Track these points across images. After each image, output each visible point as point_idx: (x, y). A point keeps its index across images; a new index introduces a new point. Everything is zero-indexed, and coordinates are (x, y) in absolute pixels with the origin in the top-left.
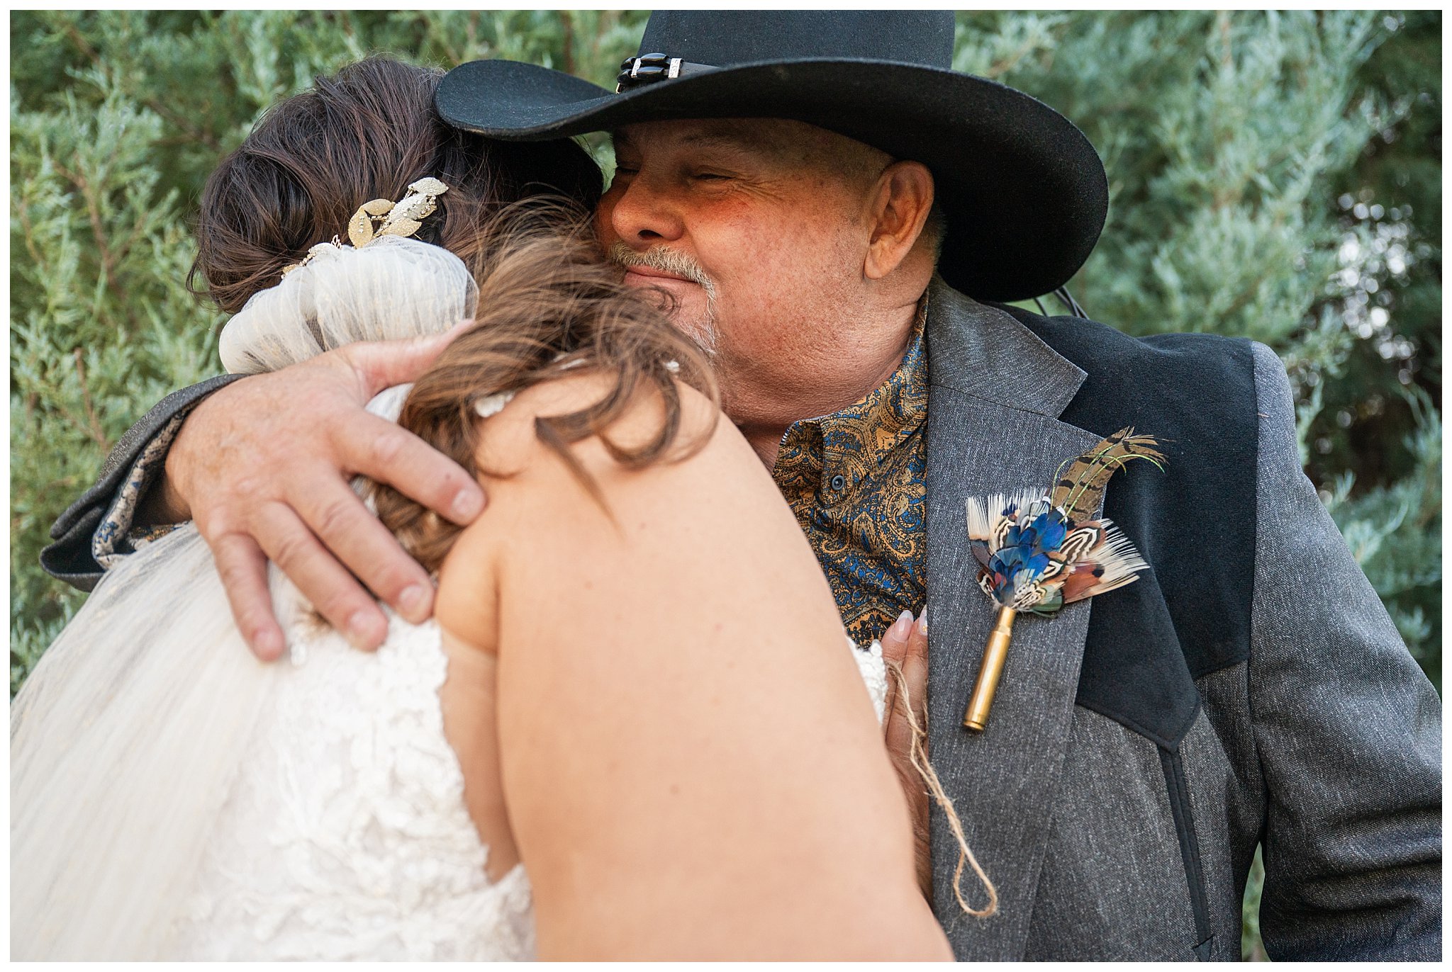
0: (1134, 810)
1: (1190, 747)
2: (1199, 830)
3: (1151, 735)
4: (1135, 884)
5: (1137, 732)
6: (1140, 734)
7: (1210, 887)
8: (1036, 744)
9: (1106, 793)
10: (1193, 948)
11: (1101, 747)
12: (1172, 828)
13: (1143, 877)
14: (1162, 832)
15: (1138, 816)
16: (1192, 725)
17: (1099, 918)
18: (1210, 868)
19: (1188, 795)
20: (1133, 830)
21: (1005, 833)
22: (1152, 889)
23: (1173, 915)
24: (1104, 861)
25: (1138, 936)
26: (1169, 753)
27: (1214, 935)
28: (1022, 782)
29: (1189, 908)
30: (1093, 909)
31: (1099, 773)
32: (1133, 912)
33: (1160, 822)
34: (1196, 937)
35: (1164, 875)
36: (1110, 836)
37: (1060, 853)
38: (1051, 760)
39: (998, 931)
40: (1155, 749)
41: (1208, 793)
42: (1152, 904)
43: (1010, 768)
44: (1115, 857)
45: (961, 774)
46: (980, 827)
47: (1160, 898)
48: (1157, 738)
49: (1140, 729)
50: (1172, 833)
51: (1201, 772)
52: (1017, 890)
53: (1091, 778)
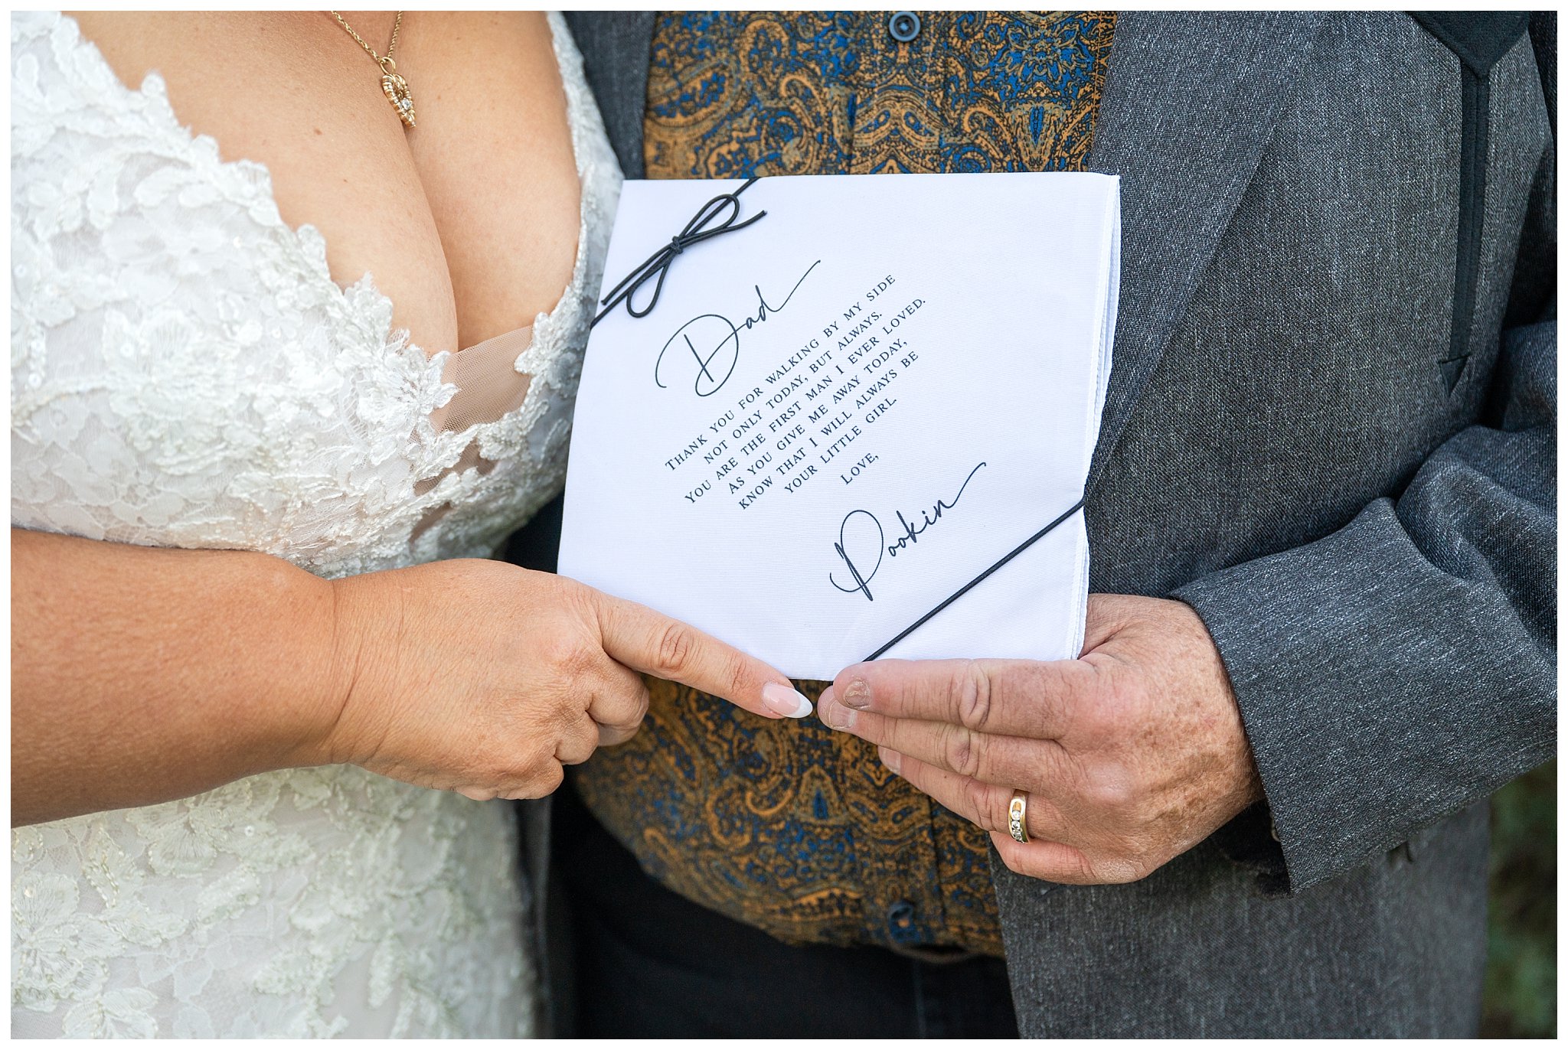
0: (1409, 147)
1: (1504, 76)
2: (1490, 199)
3: (1458, 45)
4: (1386, 250)
5: (1435, 36)
6: (1440, 40)
7: (1483, 284)
8: (1275, 23)
9: (1375, 113)
10: (1439, 363)
11: (1380, 47)
12: (1455, 187)
13: (1401, 243)
14: (1440, 190)
15: (1413, 157)
16: (1514, 45)
17: (1329, 283)
18: (1491, 259)
19: (1487, 144)
20: (1402, 174)
21: (1203, 138)
22: (1407, 263)
23: (1425, 307)
24: (1353, 208)
25: (1373, 322)
26: (1476, 76)
27: (1470, 354)
28: (1244, 71)
29: (1448, 304)
30: (1324, 269)
31: (1372, 84)
32: (1374, 286)
33: (1440, 173)
34: (1447, 348)
35: (1428, 248)
36: (1369, 175)
37: (1295, 183)
38: (1293, 49)
39: (1159, 270)
40: (1457, 67)
41: (1514, 152)
42: (1402, 283)
43: (1229, 49)
44: (1370, 206)
45: (1156, 44)
46: (1170, 123)
47: (1414, 278)
48: (1465, 51)
49: (1442, 33)
50: (1452, 194)
51: (1511, 117)
52: (1199, 219)
53: (1358, 90)
